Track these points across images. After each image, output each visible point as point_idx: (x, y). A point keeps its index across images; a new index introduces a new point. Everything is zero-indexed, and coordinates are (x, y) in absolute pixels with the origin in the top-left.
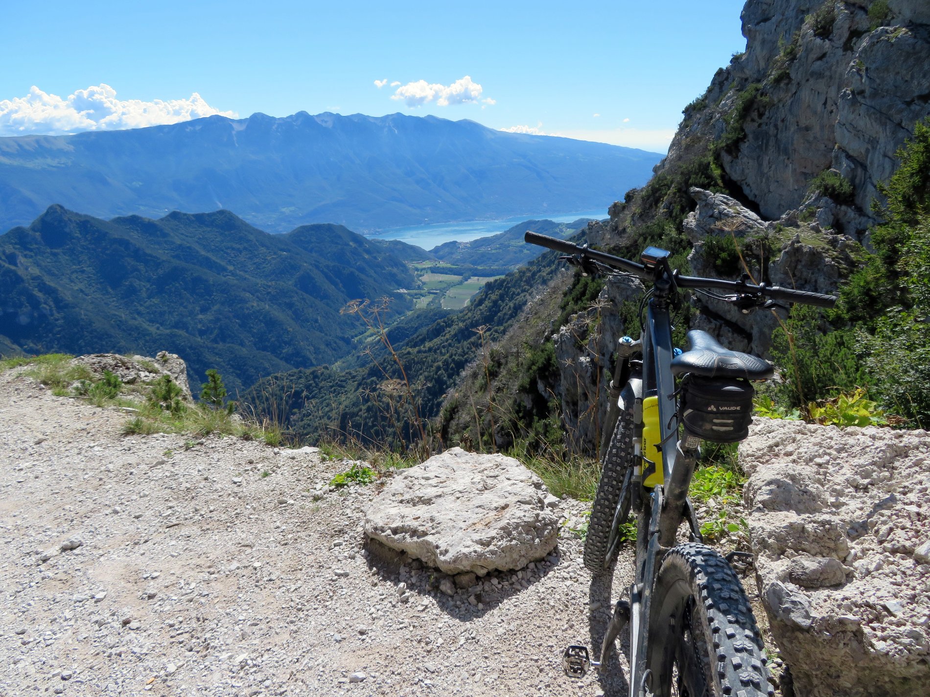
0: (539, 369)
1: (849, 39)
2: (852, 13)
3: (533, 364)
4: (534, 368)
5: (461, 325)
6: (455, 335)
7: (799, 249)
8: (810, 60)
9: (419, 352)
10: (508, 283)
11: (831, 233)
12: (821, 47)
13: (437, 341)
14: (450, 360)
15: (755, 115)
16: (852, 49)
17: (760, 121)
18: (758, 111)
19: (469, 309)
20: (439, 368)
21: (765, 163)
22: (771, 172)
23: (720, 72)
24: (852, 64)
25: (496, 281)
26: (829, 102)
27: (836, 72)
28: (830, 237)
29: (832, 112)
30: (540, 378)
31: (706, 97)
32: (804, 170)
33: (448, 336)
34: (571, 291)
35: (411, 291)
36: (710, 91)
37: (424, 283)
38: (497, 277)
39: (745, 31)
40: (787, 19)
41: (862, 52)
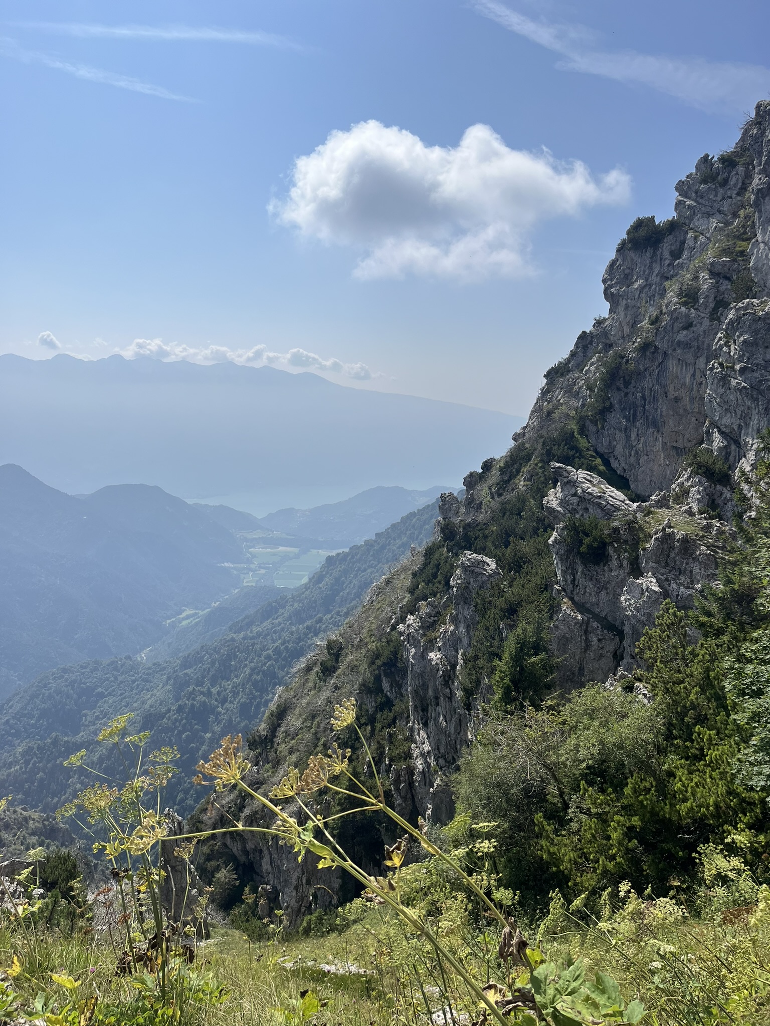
0: (384, 664)
1: (715, 310)
2: (717, 283)
3: (377, 658)
4: (379, 662)
5: (296, 605)
6: (290, 618)
7: (671, 536)
8: (676, 329)
9: (244, 638)
10: (353, 557)
11: (705, 518)
12: (687, 316)
13: (267, 624)
14: (282, 648)
15: (620, 383)
16: (719, 320)
17: (626, 390)
18: (624, 379)
19: (306, 587)
20: (269, 658)
21: (633, 436)
22: (640, 446)
23: (583, 337)
24: (719, 335)
25: (338, 554)
26: (698, 374)
27: (703, 342)
28: (705, 522)
29: (701, 383)
30: (386, 675)
31: (568, 361)
32: (675, 444)
33: (280, 619)
34: (421, 570)
35: (238, 565)
36: (573, 354)
37: (254, 556)
38: (340, 551)
39: (608, 295)
40: (651, 285)
41: (728, 324)
